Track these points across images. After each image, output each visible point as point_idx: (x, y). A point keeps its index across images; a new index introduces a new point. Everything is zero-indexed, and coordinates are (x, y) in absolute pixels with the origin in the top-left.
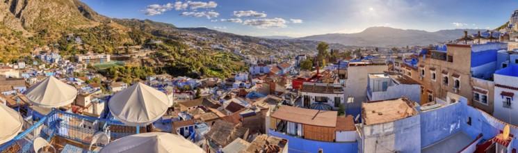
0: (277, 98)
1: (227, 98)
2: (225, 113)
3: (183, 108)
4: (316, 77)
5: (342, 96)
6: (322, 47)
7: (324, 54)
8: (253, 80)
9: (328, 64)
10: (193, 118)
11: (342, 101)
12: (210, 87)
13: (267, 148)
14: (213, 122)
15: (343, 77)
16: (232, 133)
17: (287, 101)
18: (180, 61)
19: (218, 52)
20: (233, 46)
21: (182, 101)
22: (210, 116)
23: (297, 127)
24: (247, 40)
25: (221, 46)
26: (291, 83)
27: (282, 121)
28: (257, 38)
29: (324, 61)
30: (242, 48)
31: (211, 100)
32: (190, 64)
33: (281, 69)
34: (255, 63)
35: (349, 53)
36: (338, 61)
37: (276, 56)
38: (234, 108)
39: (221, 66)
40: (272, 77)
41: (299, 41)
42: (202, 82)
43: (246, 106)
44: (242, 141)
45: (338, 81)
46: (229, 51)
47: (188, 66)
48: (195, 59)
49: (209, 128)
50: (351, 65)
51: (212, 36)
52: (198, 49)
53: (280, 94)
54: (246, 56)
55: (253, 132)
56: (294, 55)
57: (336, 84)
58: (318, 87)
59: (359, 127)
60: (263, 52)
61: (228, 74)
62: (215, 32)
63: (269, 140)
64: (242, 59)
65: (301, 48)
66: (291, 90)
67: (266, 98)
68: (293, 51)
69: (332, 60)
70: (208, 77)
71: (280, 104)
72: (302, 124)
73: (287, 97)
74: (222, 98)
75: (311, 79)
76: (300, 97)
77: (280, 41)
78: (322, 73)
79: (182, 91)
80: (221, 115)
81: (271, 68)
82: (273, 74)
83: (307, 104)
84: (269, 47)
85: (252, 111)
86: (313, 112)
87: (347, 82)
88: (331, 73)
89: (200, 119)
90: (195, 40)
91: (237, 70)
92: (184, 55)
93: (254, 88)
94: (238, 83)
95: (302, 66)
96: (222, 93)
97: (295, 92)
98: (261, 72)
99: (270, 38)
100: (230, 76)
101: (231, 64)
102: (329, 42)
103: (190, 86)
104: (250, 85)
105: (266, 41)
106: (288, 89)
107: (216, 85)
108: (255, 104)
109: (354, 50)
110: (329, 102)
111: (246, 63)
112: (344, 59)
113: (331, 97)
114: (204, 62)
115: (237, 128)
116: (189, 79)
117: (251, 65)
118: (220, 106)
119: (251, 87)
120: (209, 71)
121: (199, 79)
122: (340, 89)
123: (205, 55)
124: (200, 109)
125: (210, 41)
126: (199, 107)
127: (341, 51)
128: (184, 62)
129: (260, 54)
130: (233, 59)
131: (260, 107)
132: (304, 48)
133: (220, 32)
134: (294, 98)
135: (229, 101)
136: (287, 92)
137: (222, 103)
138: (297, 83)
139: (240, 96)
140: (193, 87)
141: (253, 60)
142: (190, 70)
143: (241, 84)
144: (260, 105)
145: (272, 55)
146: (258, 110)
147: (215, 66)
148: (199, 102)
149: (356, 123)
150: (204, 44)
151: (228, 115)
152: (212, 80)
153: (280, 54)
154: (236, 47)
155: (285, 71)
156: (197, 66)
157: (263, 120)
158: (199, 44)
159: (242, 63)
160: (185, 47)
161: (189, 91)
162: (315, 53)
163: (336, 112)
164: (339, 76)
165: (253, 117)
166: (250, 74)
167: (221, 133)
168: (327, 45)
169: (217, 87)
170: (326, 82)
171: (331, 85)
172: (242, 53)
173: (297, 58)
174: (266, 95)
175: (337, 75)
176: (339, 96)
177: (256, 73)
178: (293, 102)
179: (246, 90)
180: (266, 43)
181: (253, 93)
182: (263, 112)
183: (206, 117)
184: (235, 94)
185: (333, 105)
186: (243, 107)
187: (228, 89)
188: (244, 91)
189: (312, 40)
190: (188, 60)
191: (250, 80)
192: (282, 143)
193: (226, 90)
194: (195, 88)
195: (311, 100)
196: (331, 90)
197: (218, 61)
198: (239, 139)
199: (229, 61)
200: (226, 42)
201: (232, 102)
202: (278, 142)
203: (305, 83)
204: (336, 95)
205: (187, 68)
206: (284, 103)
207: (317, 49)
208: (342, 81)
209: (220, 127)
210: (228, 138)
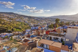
0: (40, 37)
1: (23, 38)
2: (23, 43)
3: (5, 45)
4: (54, 31)
5: (64, 38)
6: (57, 20)
7: (58, 23)
8: (32, 32)
9: (59, 27)
10: (10, 47)
11: (64, 40)
12: (16, 35)
13: (37, 51)
14: (18, 46)
15: (65, 31)
16: (25, 49)
17: (44, 38)
18: (1, 27)
19: (19, 22)
20: (25, 20)
21: (4, 42)
22: (17, 45)
23: (47, 46)
24: (30, 18)
25: (20, 20)
26: (45, 32)
27: (42, 44)
28: (33, 17)
29: (58, 25)
30: (28, 20)
31: (17, 40)
32: (7, 27)
33: (42, 28)
34: (33, 26)
35: (69, 23)
36: (63, 26)
37: (40, 23)
38: (26, 41)
39: (20, 27)
40: (39, 30)
41: (48, 18)
42: (13, 34)
43: (30, 40)
44: (29, 50)
45: (63, 33)
46: (23, 22)
47: (6, 28)
48: (9, 25)
49: (17, 49)
50: (69, 27)
51: (16, 16)
52: (10, 21)
53: (41, 36)
54: (29, 23)
55: (32, 48)
56: (47, 23)
57: (62, 34)
58: (55, 34)
59: (70, 51)
60: (36, 22)
61: (23, 30)
62: (17, 14)
63: (38, 49)
64: (28, 25)
65: (49, 20)
66: (45, 35)
67: (37, 37)
68: (46, 22)
69: (61, 25)
70: (15, 31)
71: (41, 39)
72: (49, 45)
73: (44, 37)
74: (21, 38)
75: (52, 31)
76: (48, 37)
77: (42, 18)
78: (57, 30)
79: (4, 39)
80: (21, 44)
81: (38, 27)
82: (39, 29)
83: (51, 39)
84: (38, 20)
85: (32, 41)
86: (52, 42)
87: (67, 34)
88: (60, 30)
89: (13, 47)
90: (8, 17)
91: (26, 28)
92: (3, 24)
93: (33, 34)
94: (27, 33)
95: (49, 27)
96: (21, 37)
97: (47, 35)
98: (35, 29)
99: (38, 17)
100: (24, 31)
101: (24, 26)
102: (60, 18)
103: (8, 36)
104: (31, 33)
105: (37, 18)
106: (44, 34)
107: (19, 34)
108: (33, 39)
109: (71, 22)
110: (59, 40)
111: (29, 26)
112: (66, 25)
113: (60, 38)
114: (13, 26)
115: (27, 47)
116: (7, 33)
117: (31, 26)
118: (21, 41)
119: (31, 34)
120: (16, 29)
121: (12, 33)
122: (64, 36)
123: (13, 23)
124: (13, 43)
125: (15, 18)
126: (12, 43)
127: (65, 22)
128: (4, 27)
129: (34, 22)
130: (25, 24)
131: (35, 40)
132: (50, 21)
133: (19, 15)
134: (46, 37)
135: (24, 39)
136: (44, 35)
137: (21, 40)
138: (47, 32)
139: (28, 37)
140: (9, 36)
141: (32, 24)
142: (7, 30)
143: (28, 33)
144: (35, 39)
145: (39, 23)
146: (34, 41)
147: (18, 27)
148: (12, 41)
149: (69, 49)
150: (12, 19)
151: (24, 43)
152: (17, 32)
153: (41, 23)
154: (26, 20)
155: (43, 28)
156: (10, 28)
157: (36, 44)
158: (10, 19)
159: (28, 26)
160: (4, 20)
161: (8, 38)
162: (55, 23)
163: (62, 43)
164: (64, 31)
165: (32, 43)
166: (31, 29)
167: (21, 49)
168: (59, 20)
169: (19, 35)
170: (58, 33)
171: (60, 34)
172: (28, 22)
173: (48, 24)
174: (37, 36)
175: (63, 31)
176: (63, 38)
177: (33, 29)
178: (46, 38)
179: (30, 35)
180: (37, 19)
181: (32, 35)
182: (36, 42)
183: (16, 45)
184: (26, 36)
185: (60, 41)
186: (29, 40)
187: (24, 35)
188: (29, 35)
189: (53, 18)
190: (6, 26)
191: (31, 31)
192: (42, 50)
193: (23, 35)
194: (10, 37)
195: (52, 38)
196: (60, 35)
197: (19, 26)
198: (28, 50)
199: (23, 25)
200: (22, 18)
201: (25, 39)
202: (41, 50)
203: (50, 32)
204: (62, 38)
205: (6, 29)
206: (43, 38)
207: (55, 21)
208: (64, 33)
209: (21, 48)
210: (24, 51)
